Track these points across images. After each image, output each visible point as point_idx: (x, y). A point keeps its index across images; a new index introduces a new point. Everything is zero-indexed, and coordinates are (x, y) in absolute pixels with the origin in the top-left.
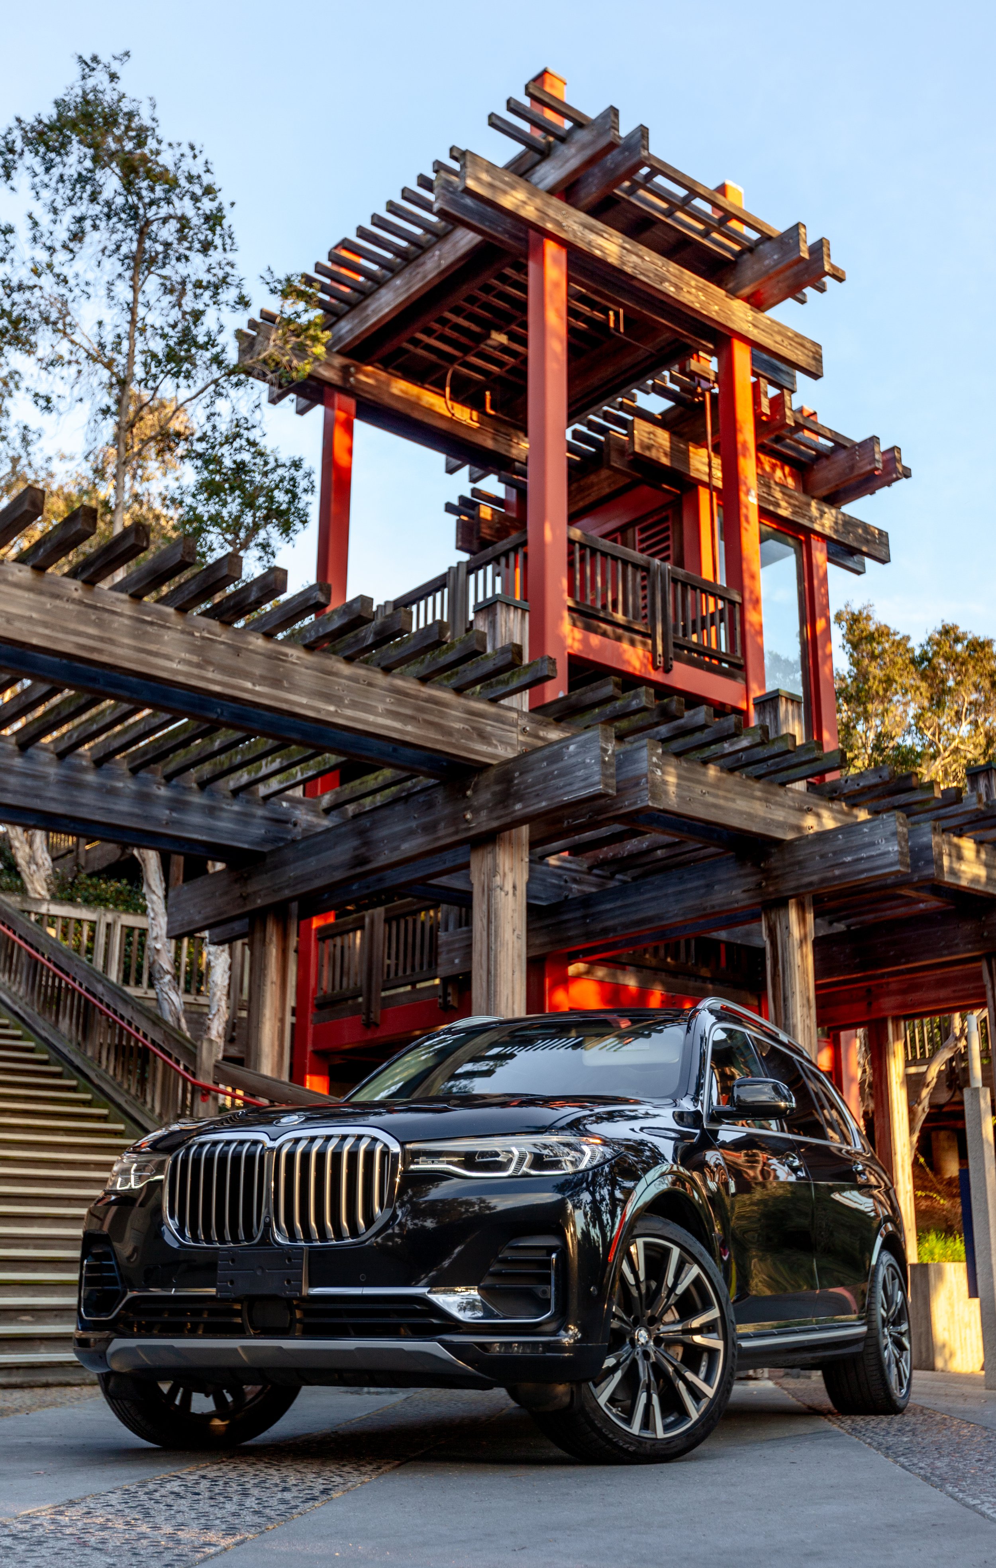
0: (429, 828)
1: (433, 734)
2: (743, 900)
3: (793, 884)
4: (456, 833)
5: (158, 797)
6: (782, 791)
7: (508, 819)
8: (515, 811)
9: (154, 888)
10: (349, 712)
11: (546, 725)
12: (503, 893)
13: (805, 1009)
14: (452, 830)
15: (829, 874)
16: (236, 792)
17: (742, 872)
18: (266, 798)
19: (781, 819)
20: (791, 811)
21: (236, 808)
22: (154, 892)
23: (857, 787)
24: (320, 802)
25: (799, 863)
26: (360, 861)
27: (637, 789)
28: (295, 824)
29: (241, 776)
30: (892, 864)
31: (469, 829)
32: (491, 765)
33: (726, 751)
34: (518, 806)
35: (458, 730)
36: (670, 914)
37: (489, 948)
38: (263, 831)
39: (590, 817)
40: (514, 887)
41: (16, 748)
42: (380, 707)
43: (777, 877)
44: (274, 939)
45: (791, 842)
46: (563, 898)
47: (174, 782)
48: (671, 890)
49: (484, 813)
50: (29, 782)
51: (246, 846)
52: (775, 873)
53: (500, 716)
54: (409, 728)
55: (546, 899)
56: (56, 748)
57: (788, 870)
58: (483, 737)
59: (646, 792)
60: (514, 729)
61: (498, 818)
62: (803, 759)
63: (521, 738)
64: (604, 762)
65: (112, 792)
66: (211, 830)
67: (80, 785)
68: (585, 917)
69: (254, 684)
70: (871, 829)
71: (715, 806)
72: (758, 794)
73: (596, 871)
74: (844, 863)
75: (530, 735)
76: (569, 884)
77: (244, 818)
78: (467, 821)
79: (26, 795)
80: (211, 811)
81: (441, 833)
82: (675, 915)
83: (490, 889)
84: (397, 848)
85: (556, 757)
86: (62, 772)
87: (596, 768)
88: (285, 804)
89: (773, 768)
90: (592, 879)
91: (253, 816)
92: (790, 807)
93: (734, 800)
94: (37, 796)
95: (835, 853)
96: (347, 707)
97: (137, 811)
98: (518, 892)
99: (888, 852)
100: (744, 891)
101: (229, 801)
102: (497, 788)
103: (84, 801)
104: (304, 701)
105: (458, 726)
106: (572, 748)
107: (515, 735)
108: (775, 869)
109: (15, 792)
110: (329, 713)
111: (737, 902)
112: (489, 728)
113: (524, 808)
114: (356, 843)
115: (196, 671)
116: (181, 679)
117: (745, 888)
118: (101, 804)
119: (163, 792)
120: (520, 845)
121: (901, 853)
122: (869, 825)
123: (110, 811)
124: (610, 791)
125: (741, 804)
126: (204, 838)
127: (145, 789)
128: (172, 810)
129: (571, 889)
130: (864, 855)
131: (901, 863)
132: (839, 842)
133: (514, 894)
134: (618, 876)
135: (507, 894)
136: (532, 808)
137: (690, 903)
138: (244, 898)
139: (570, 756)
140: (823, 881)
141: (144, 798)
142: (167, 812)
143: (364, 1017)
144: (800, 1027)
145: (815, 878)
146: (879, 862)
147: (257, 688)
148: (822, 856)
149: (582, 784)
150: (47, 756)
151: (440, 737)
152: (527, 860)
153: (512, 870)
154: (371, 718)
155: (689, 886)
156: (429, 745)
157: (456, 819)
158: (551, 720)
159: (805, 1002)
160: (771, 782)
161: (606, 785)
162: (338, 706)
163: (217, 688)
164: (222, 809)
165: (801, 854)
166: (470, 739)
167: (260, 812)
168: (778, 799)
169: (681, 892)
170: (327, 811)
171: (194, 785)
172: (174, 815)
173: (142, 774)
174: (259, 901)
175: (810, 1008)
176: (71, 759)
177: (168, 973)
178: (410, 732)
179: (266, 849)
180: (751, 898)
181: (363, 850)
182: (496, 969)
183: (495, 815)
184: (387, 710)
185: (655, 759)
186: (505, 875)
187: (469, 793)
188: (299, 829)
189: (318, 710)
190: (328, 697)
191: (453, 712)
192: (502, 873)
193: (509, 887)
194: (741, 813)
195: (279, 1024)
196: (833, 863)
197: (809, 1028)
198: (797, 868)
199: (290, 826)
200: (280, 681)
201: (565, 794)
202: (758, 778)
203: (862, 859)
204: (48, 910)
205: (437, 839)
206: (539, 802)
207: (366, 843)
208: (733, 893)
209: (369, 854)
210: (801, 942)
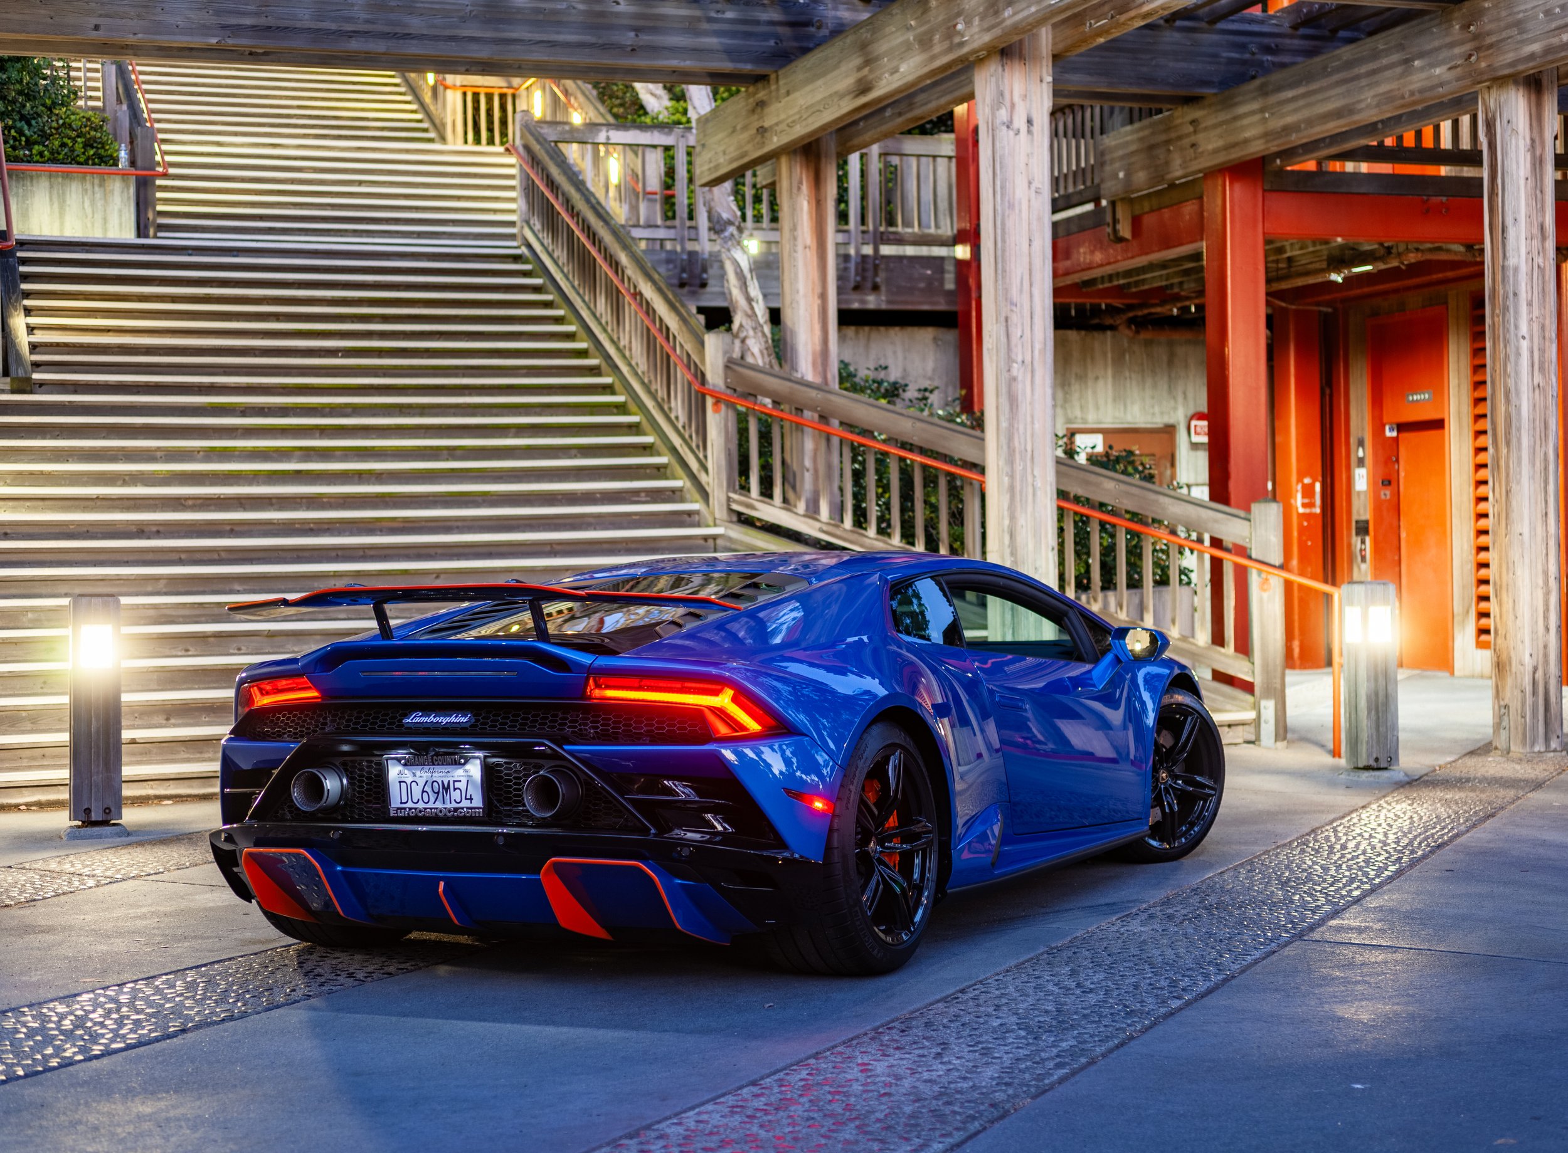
0: (925, 42)
2: (1449, 82)
3: (1510, 57)
4: (950, 49)
5: (617, 15)
7: (997, 32)
8: (1005, 19)
12: (1011, 133)
13: (1536, 243)
14: (946, 45)
15: (1555, 41)
17: (1449, 39)
21: (731, 14)
25: (1518, 24)
26: (863, 87)
28: (819, 28)
31: (962, 44)
34: (1008, 12)
36: (1362, 105)
37: (995, 210)
38: (772, 42)
39: (1112, 17)
40: (1030, 122)
43: (1491, 46)
44: (804, 187)
49: (975, 22)
50: (436, 21)
51: (749, 66)
52: (1489, 40)
57: (1504, 35)
61: (989, 29)
65: (552, 18)
66: (697, 50)
67: (507, 15)
68: (1263, 110)
73: (1302, 31)
77: (747, 26)
78: (959, 33)
80: (694, 24)
81: (937, 49)
83: (996, 132)
84: (895, 70)
90: (1296, 43)
91: (759, 22)
94: (451, 38)
95: (1562, 7)
97: (590, 38)
98: (1036, 128)
100: (1450, 69)
103: (517, 35)
108: (1489, 34)
109: (422, 36)
111: (1441, 85)
113: (1016, 11)
114: (858, 61)
117: (1453, 63)
118: (539, 37)
119: (625, 6)
120: (1036, 58)
123: (555, 43)
127: (598, 8)
128: (638, 30)
133: (1029, 132)
135: (1018, 133)
136: (1026, 13)
137: (1383, 88)
138: (761, 135)
140: (1548, 51)
141: (594, 19)
142: (632, 34)
144: (1524, 268)
145: (1536, 47)
148: (1548, 12)
152: (1050, 79)
153: (1024, 97)
155: (1385, 61)
157: (950, 31)
159: (1536, 231)
164: (711, 19)
165: (1522, 9)
167: (767, 15)
169: (1374, 72)
170: (866, 1)
172: (642, 37)
174: (775, 139)
175: (1544, 238)
177: (730, 223)
180: (1458, 79)
181: (866, 71)
182: (1004, 241)
183: (986, 25)
186: (1013, 106)
192: (1008, 102)
193: (1020, 122)
195: (818, 302)
196: (1562, 22)
197: (1541, 270)
198: (1514, 31)
199: (812, 29)
204: (608, 138)
205: (933, 58)
206: (1029, 7)
207: (868, 62)
208: (1438, 71)
209: (871, 77)
210: (1533, 141)
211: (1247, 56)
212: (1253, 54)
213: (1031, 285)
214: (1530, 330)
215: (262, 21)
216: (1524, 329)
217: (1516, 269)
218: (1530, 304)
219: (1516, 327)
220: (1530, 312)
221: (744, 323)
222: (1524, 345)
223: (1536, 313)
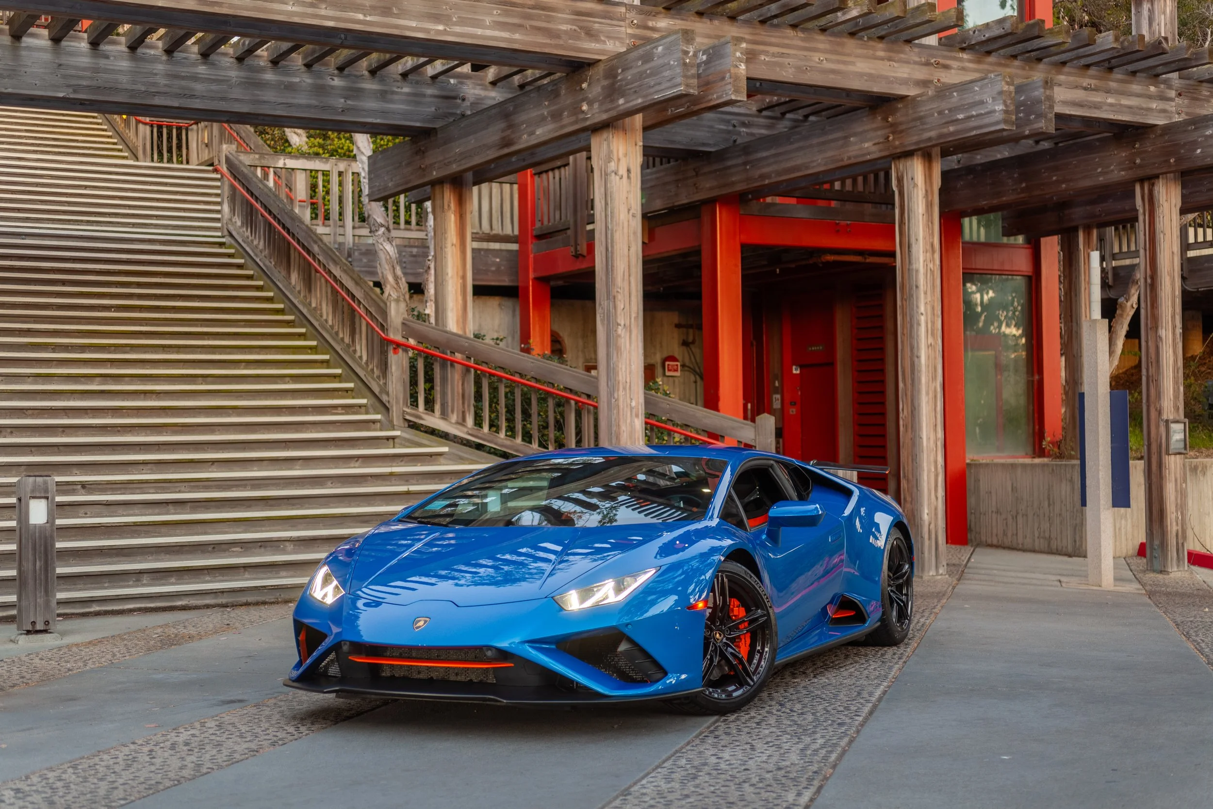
0: (556, 116)
1: (541, 39)
2: (874, 152)
3: (915, 139)
4: (576, 122)
5: (333, 87)
6: (907, 48)
7: (613, 113)
8: (619, 106)
9: (363, 150)
10: (458, 29)
11: (655, 15)
12: (618, 178)
13: (928, 255)
14: (573, 119)
15: (945, 130)
16: (405, 75)
17: (874, 126)
18: (434, 78)
19: (905, 76)
20: (916, 67)
21: (406, 90)
22: (362, 153)
23: (984, 39)
24: (487, 76)
25: (920, 118)
26: (506, 142)
27: (723, 83)
28: (464, 100)
29: (407, 61)
30: (997, 123)
31: (585, 120)
32: (600, 60)
33: (840, 20)
34: (621, 101)
35: (566, 32)
36: (815, 164)
37: (607, 227)
38: (433, 109)
39: (688, 107)
40: (629, 171)
41: (199, 57)
42: (488, 20)
43: (902, 131)
44: (452, 205)
45: (914, 98)
46: (731, 143)
47: (346, 72)
48: (815, 141)
49: (596, 106)
50: (214, 87)
51: (418, 124)
52: (903, 127)
53: (608, 12)
54: (517, 36)
55: (715, 145)
56: (234, 53)
57: (911, 125)
58: (591, 34)
59: (729, 87)
60: (622, 23)
61: (606, 111)
62: (918, 21)
63: (629, 31)
64: (685, 64)
65: (290, 88)
66: (384, 113)
67: (261, 85)
68: (745, 164)
69: (365, 15)
70: (981, 88)
71: (833, 71)
72: (881, 54)
73: (765, 113)
74: (958, 120)
75: (638, 27)
76: (737, 128)
77: (416, 98)
78: (583, 112)
79: (212, 99)
80: (383, 95)
81: (566, 121)
82: (819, 165)
83: (606, 174)
84: (532, 133)
85: (647, 58)
86: (242, 74)
87: (678, 70)
88: (452, 81)
89: (892, 30)
90: (762, 121)
91: (424, 96)
92: (915, 63)
93: (853, 63)
94: (223, 99)
95: (950, 110)
96: (456, 24)
97: (314, 102)
98: (632, 175)
99: (994, 111)
100: (875, 144)
101: (399, 84)
102: (605, 83)
103: (265, 98)
104: (414, 24)
105: (564, 27)
106: (660, 48)
107: (623, 29)
108: (901, 123)
109: (203, 97)
110: (438, 32)
111: (869, 154)
112: (596, 26)
113: (626, 102)
114: (502, 125)
115: (310, 10)
116: (296, 20)
117: (876, 141)
118: (280, 100)
119: (337, 82)
120: (633, 130)
121: (1006, 112)
122: (979, 84)
123: (290, 105)
124: (692, 91)
125: (862, 66)
126: (378, 121)
127: (320, 82)
128: (346, 98)
129: (739, 133)
130: (974, 113)
131: (1005, 121)
132: (954, 100)
133: (629, 177)
134: (788, 116)
135: (621, 178)
136: (631, 104)
137: (830, 154)
138: (423, 170)
139: (659, 57)
140: (940, 136)
141: (321, 90)
142: (342, 100)
143: (572, 249)
144: (922, 270)
145: (932, 134)
146: (986, 121)
147: (368, 18)
148: (940, 113)
149: (669, 84)
150: (228, 62)
151: (548, 41)
152: (641, 144)
153: (626, 155)
154: (479, 32)
155: (830, 137)
156: (538, 50)
157: (576, 110)
158: (660, 9)
159: (929, 247)
160: (895, 42)
161: (687, 85)
162: (447, 25)
163: (331, 24)
164: (393, 93)
165: (923, 110)
166: (578, 38)
167: (429, 91)
168: (902, 56)
169: (824, 143)
170: (494, 83)
171: (366, 73)
172: (349, 102)
173: (316, 67)
174: (435, 173)
175: (933, 252)
176: (249, 61)
177: (382, 226)
178: (518, 39)
179: (437, 125)
180: (881, 151)
181: (508, 132)
182: (612, 247)
183: (604, 108)
184: (494, 22)
185: (738, 54)
186: (619, 160)
187: (584, 85)
188: (467, 103)
189: (428, 31)
190: (437, 18)
191: (560, 15)
192: (615, 158)
193: (623, 171)
194: (861, 75)
196: (949, 119)
197: (932, 272)
198: (918, 123)
199: (459, 101)
200: (390, 9)
201: (657, 92)
202: (881, 38)
203: (973, 116)
204: (285, 164)
205: (563, 127)
206: (637, 99)
207: (510, 126)
208: (866, 145)
209: (513, 136)
210: (926, 191)
211: (731, 128)
212: (734, 126)
213: (629, 276)
214: (926, 310)
215: (94, 83)
216: (922, 309)
217: (917, 271)
218: (925, 293)
219: (918, 307)
220: (926, 298)
221: (392, 293)
222: (923, 319)
223: (929, 299)
